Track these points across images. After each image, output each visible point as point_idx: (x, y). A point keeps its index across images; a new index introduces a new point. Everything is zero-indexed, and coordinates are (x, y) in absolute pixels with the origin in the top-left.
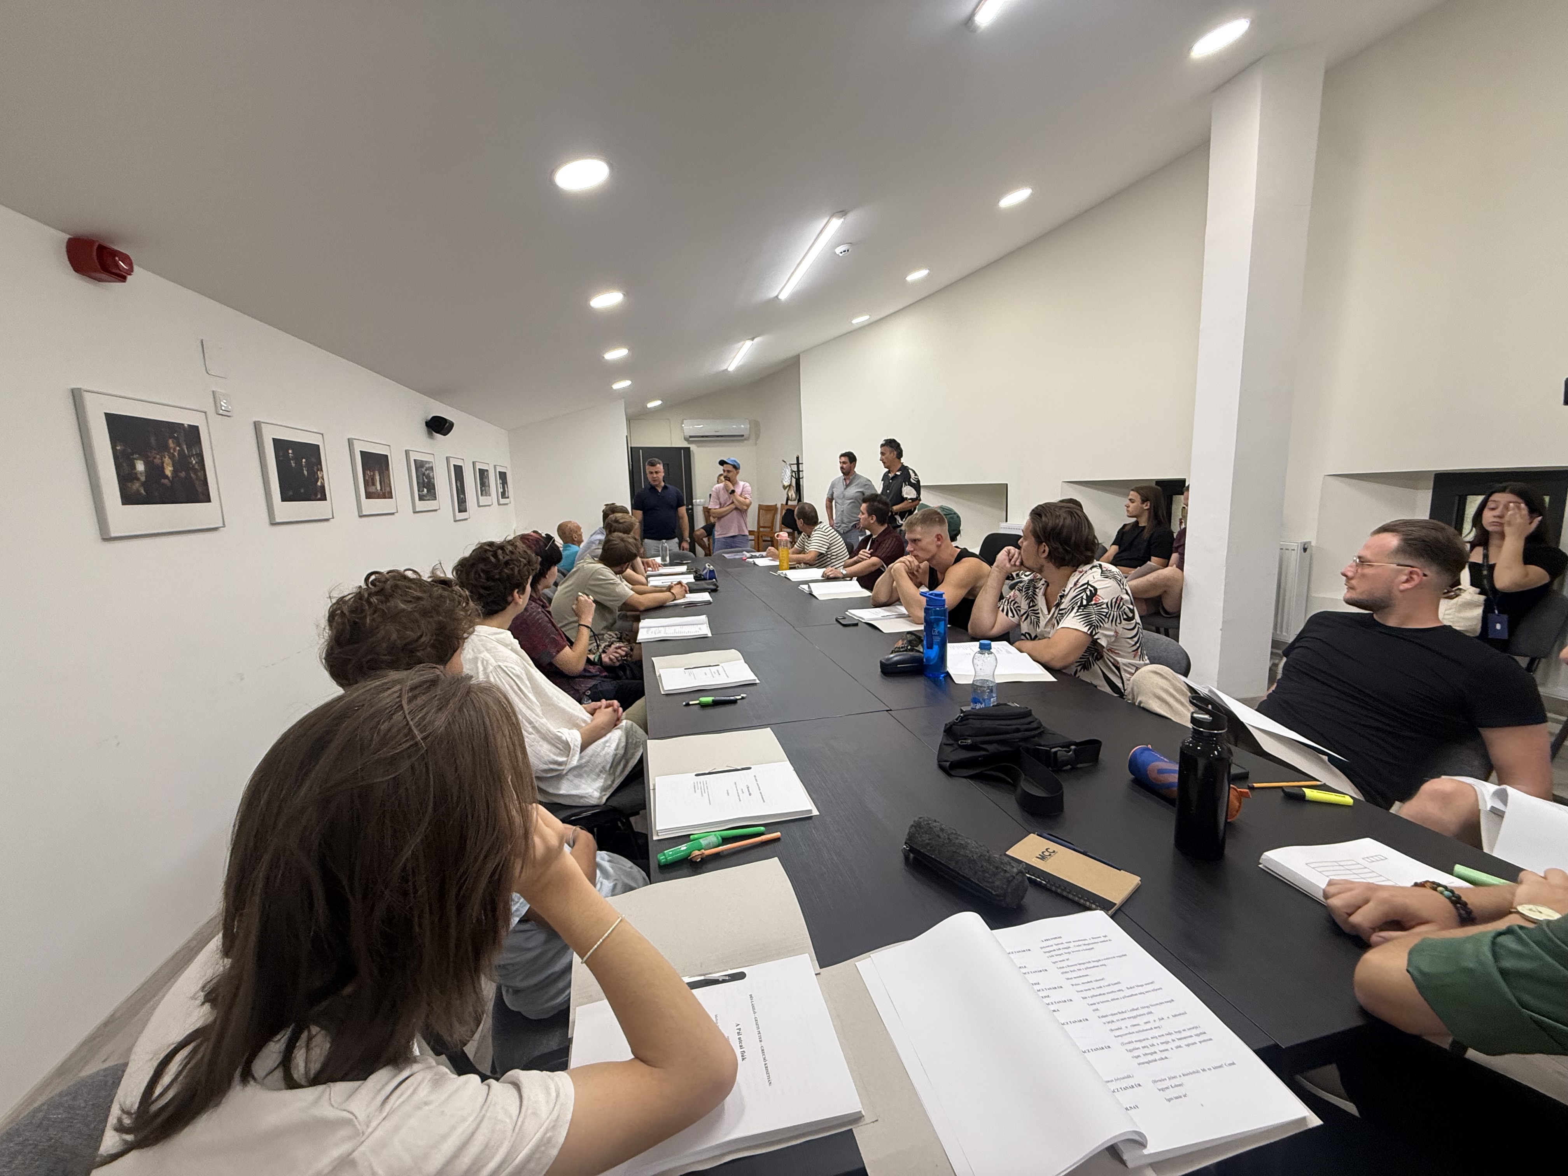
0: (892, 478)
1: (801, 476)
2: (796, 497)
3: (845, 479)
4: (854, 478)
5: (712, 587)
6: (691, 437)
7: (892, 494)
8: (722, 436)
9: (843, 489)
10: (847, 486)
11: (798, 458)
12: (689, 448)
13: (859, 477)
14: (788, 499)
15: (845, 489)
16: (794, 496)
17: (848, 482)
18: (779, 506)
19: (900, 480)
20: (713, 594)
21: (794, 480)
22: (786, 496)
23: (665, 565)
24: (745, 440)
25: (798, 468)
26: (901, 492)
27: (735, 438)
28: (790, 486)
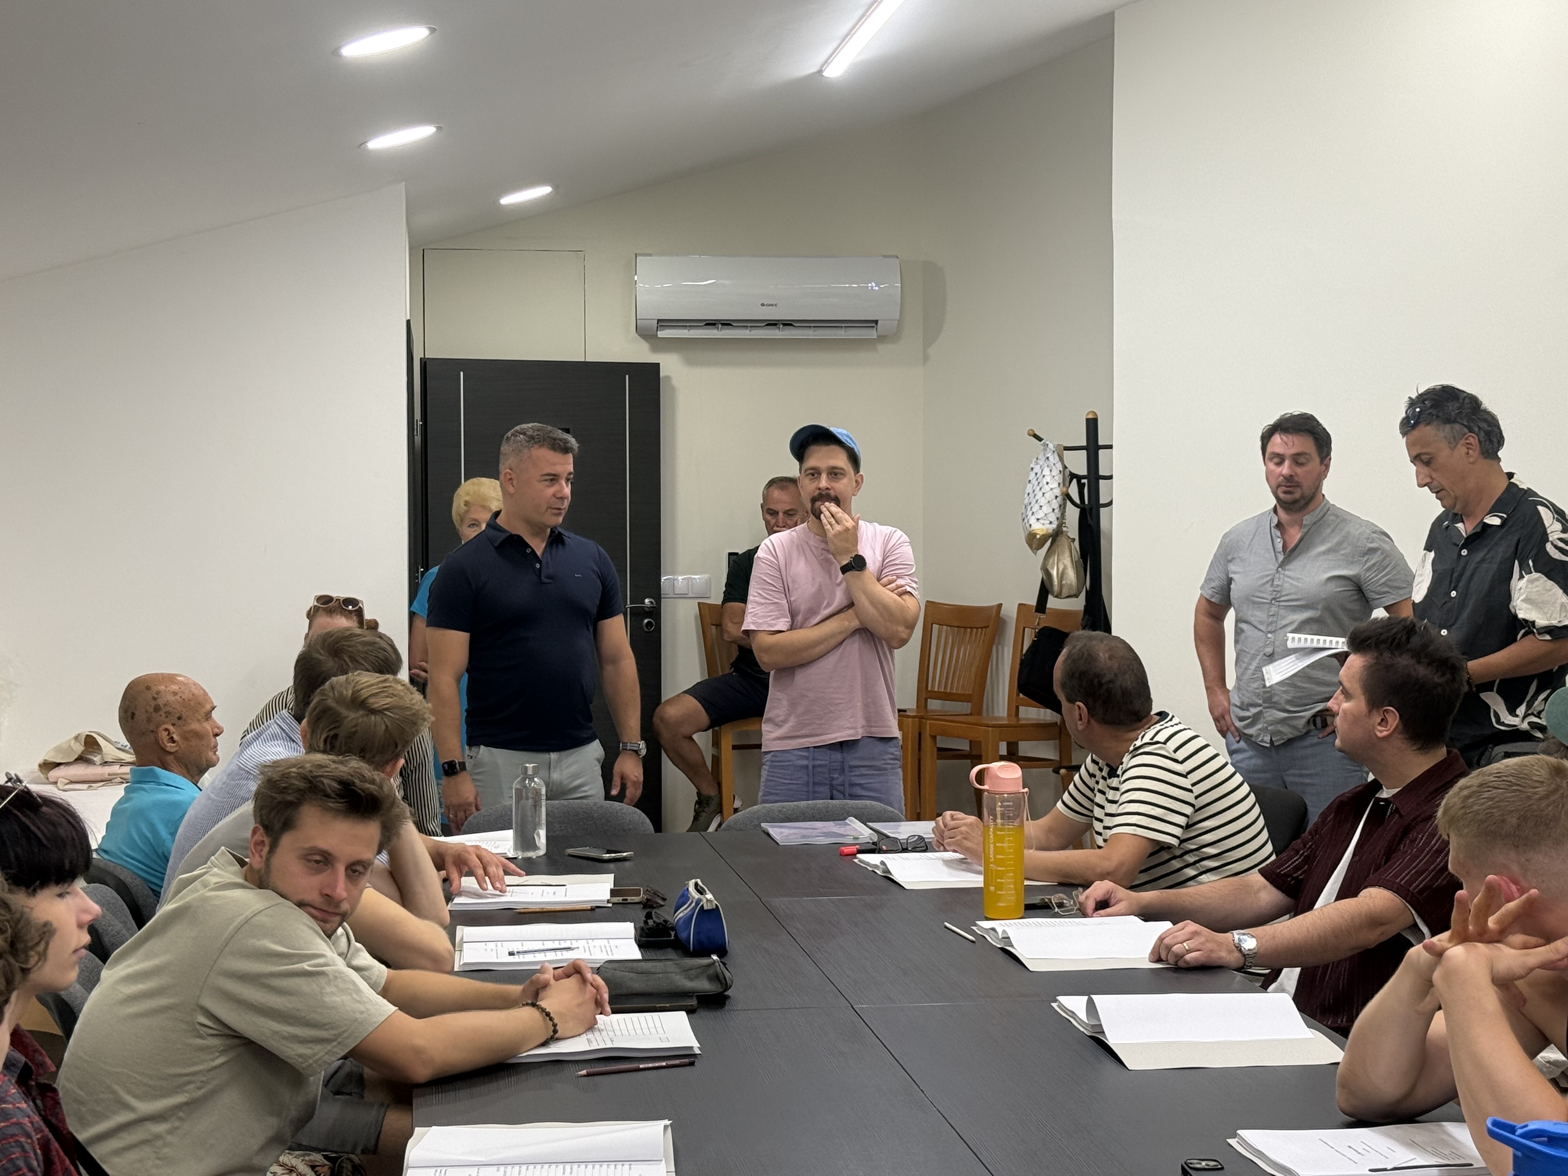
0: (1471, 541)
1: (1103, 500)
2: (1081, 581)
3: (1279, 526)
4: (1318, 524)
5: (705, 985)
6: (663, 323)
7: (1471, 603)
8: (788, 324)
9: (1273, 566)
10: (1290, 554)
11: (1092, 425)
12: (657, 366)
13: (1342, 518)
14: (1045, 591)
15: (1282, 565)
16: (1071, 575)
17: (1295, 535)
18: (1010, 611)
19: (1502, 550)
20: (706, 1016)
21: (1073, 514)
22: (1039, 576)
23: (530, 867)
24: (882, 338)
25: (1093, 462)
26: (1508, 597)
27: (841, 334)
28: (1056, 535)
